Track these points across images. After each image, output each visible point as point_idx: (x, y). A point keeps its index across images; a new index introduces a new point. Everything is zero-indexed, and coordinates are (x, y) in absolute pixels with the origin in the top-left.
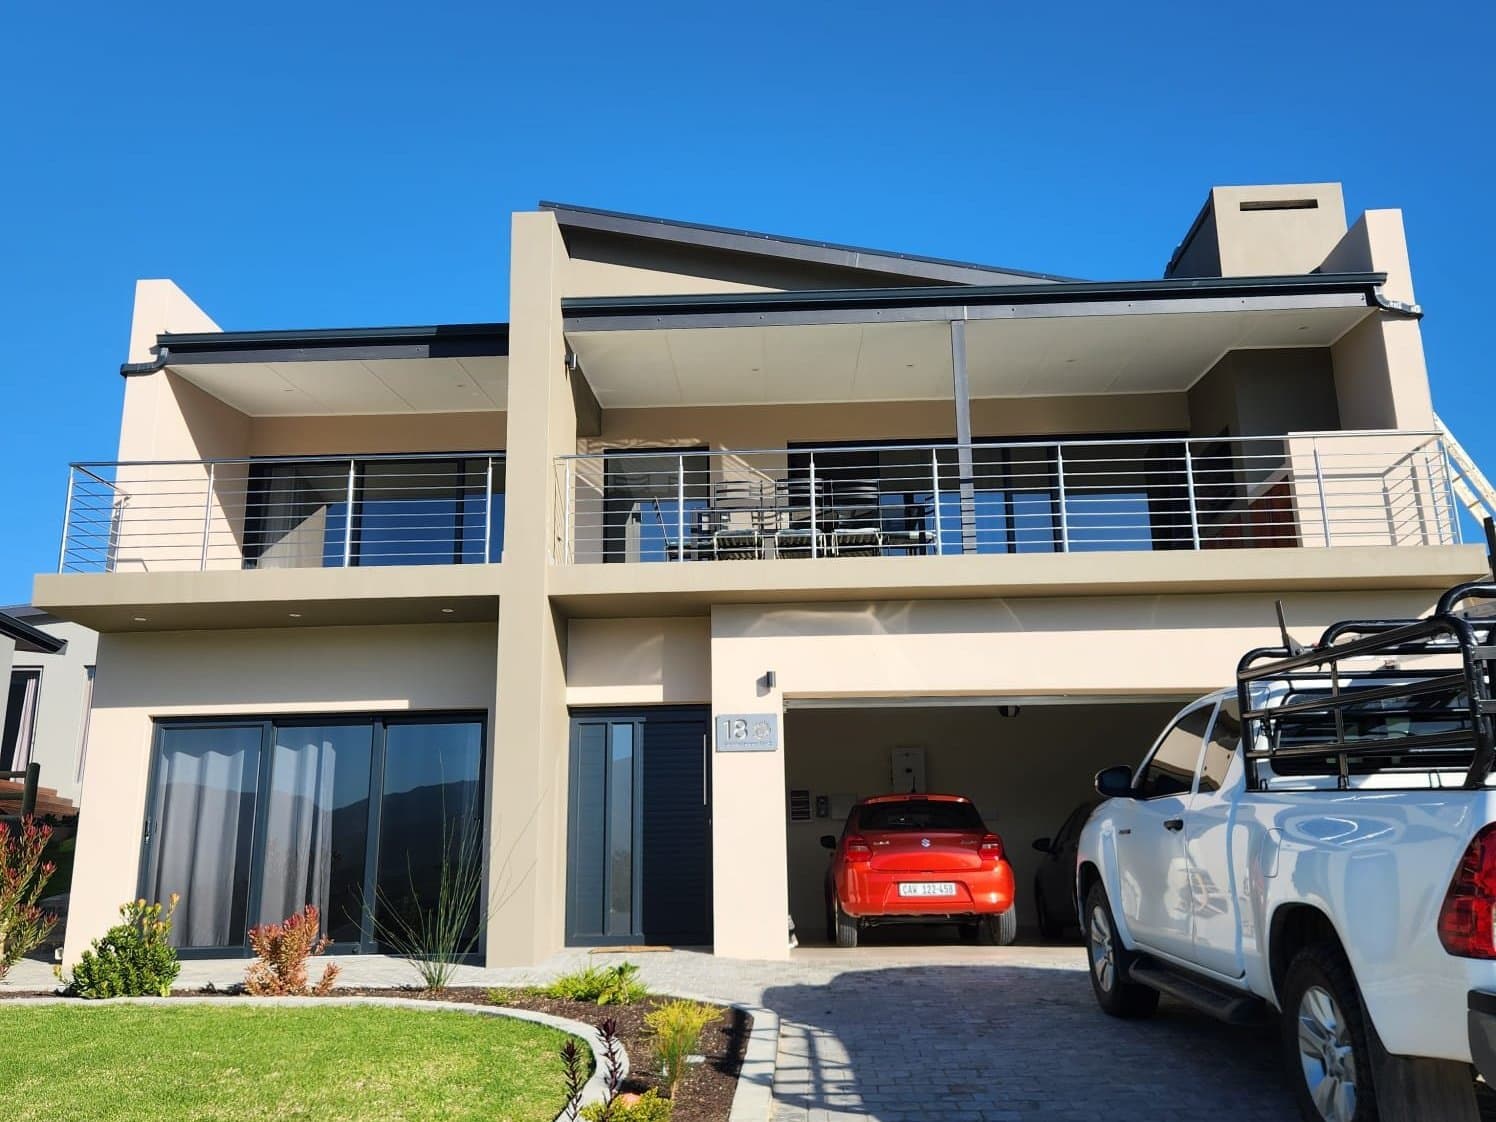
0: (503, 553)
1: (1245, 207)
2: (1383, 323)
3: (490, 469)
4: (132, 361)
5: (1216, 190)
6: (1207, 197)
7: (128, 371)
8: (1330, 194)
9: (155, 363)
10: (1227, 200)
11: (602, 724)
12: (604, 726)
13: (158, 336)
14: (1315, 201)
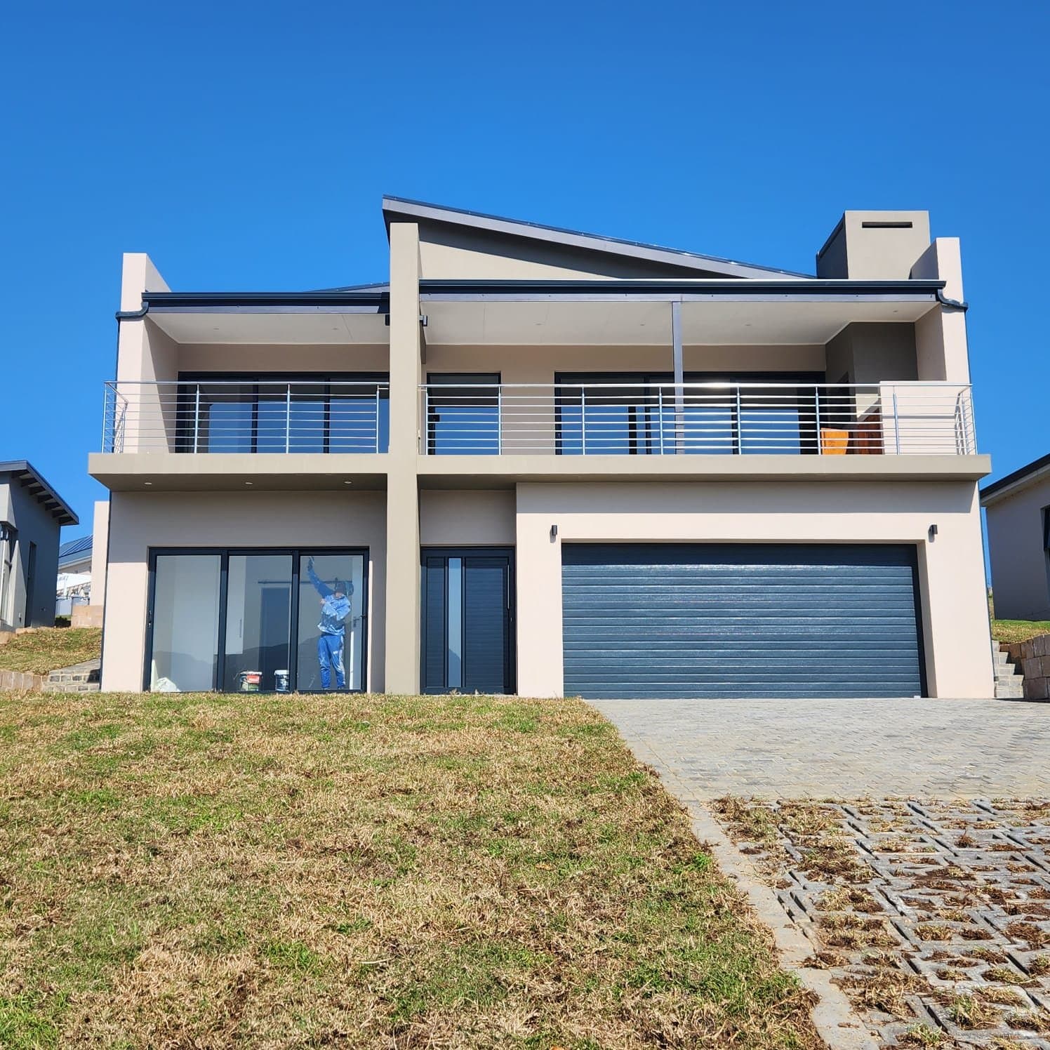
0: (389, 447)
1: (865, 225)
2: (943, 313)
3: (378, 392)
4: (123, 310)
5: (847, 213)
6: (842, 217)
7: (121, 317)
8: (921, 219)
9: (140, 312)
10: (854, 220)
11: (442, 557)
12: (443, 559)
13: (142, 294)
14: (911, 223)
